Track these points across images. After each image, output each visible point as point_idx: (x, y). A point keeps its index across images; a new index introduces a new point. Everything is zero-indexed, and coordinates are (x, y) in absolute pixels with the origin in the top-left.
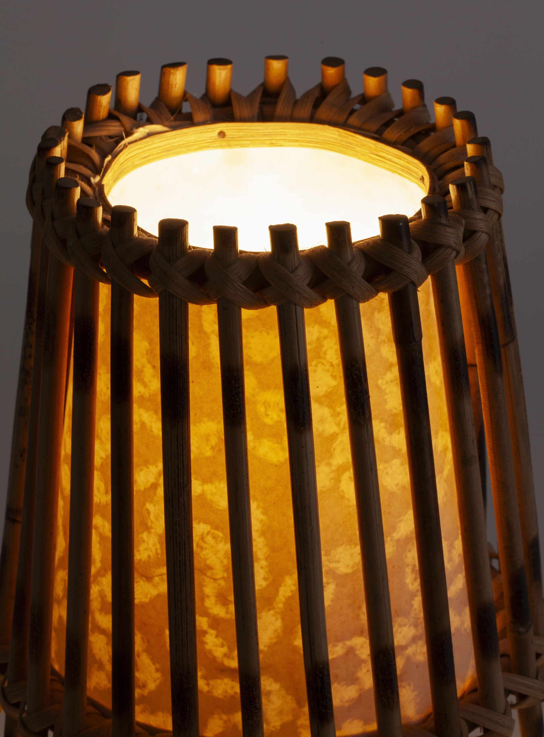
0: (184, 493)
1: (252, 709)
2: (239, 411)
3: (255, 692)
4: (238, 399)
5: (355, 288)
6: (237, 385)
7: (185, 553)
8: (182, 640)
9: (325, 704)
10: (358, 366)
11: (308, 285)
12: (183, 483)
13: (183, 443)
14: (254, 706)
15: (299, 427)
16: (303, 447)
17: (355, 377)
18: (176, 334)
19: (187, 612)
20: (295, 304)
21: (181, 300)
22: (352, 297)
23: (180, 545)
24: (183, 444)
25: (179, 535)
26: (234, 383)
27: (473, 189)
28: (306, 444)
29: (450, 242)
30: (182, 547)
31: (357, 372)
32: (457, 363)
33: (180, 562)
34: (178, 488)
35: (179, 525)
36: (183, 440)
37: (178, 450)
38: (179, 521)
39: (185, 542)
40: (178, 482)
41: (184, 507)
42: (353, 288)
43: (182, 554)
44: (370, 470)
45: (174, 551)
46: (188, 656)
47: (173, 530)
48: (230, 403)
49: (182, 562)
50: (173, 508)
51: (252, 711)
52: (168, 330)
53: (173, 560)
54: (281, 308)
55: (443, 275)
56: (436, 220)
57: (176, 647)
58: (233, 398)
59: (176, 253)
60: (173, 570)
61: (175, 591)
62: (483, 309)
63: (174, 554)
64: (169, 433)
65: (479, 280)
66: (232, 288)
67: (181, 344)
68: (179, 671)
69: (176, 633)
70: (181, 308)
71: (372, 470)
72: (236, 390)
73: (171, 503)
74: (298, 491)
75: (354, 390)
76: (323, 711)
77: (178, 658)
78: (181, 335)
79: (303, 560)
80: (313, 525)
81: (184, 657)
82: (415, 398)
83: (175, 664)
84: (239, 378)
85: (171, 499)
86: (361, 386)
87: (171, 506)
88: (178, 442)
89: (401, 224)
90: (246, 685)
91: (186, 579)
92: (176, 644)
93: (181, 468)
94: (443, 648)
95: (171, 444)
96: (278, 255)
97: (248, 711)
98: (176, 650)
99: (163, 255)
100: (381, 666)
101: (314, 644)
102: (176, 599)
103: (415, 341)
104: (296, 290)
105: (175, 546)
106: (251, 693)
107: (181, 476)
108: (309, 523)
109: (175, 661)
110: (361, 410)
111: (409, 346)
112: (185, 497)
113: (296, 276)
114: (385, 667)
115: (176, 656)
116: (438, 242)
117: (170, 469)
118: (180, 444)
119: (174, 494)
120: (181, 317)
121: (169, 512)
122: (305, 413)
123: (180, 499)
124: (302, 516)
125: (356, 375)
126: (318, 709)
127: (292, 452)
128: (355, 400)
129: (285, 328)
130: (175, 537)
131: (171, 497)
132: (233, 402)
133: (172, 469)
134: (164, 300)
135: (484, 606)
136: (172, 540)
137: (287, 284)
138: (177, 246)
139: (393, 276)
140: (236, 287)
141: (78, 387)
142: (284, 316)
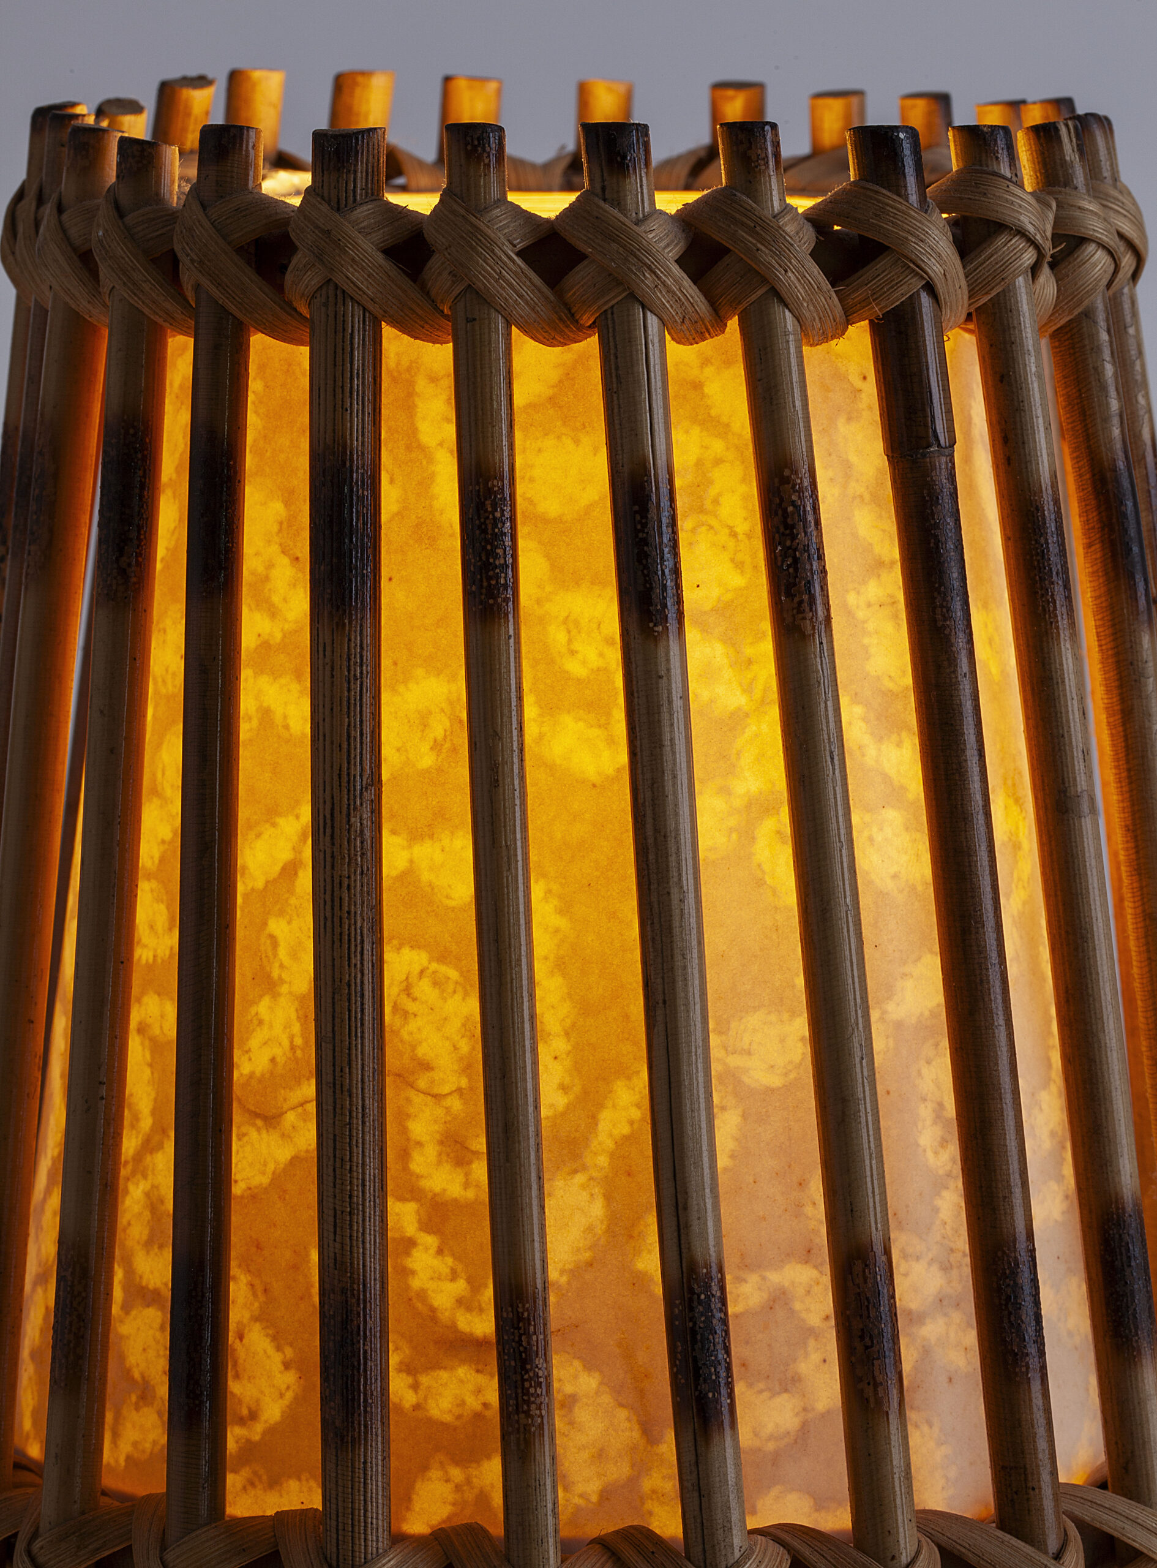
0: (361, 804)
1: (527, 1384)
2: (503, 581)
3: (534, 1338)
4: (500, 551)
5: (790, 274)
6: (498, 515)
7: (362, 964)
9: (714, 1377)
10: (799, 481)
11: (676, 259)
12: (360, 776)
13: (361, 673)
15: (651, 625)
16: (661, 677)
17: (790, 509)
18: (351, 393)
19: (364, 1123)
20: (644, 307)
21: (364, 309)
22: (786, 306)
23: (349, 940)
24: (361, 677)
25: (349, 913)
26: (489, 509)
27: (1074, 140)
28: (668, 671)
29: (1022, 218)
30: (356, 946)
31: (794, 498)
32: (1042, 540)
33: (349, 985)
34: (349, 791)
35: (349, 887)
36: (361, 666)
37: (349, 690)
39: (362, 936)
40: (348, 774)
41: (362, 843)
42: (786, 271)
43: (355, 965)
44: (829, 759)
45: (334, 959)
46: (364, 1242)
47: (333, 901)
48: (481, 559)
49: (353, 987)
50: (333, 844)
51: (528, 1389)
52: (330, 382)
53: (329, 983)
54: (609, 316)
55: (1006, 308)
56: (987, 166)
57: (335, 1216)
58: (489, 547)
59: (354, 192)
60: (330, 1010)
61: (334, 1065)
62: (1103, 449)
63: (333, 966)
64: (328, 649)
65: (1092, 371)
66: (491, 262)
67: (363, 420)
68: (340, 1281)
69: (335, 1177)
70: (364, 330)
71: (832, 759)
72: (495, 525)
73: (328, 831)
74: (648, 794)
75: (788, 543)
76: (710, 1395)
77: (338, 1245)
78: (363, 398)
79: (659, 980)
80: (685, 888)
81: (355, 1243)
82: (939, 593)
83: (332, 1265)
84: (505, 499)
85: (329, 822)
86: (806, 533)
87: (328, 838)
88: (349, 671)
89: (902, 136)
90: (511, 1315)
91: (363, 1032)
92: (335, 1209)
93: (355, 738)
94: (1015, 1281)
95: (333, 676)
96: (603, 181)
97: (516, 1387)
98: (335, 1226)
99: (323, 198)
100: (859, 1294)
101: (685, 1208)
102: (338, 1087)
103: (939, 445)
104: (645, 264)
105: (337, 944)
106: (523, 1338)
107: (355, 758)
108: (675, 879)
109: (332, 1255)
110: (806, 597)
111: (924, 456)
112: (365, 816)
113: (646, 232)
114: (867, 1299)
115: (335, 1240)
116: (993, 216)
117: (327, 743)
118: (355, 675)
119: (337, 808)
120: (364, 353)
121: (322, 854)
122: (665, 586)
123: (353, 820)
124: (657, 861)
125: (793, 503)
126: (696, 1389)
127: (632, 695)
128: (791, 570)
129: (617, 368)
130: (337, 920)
131: (328, 816)
132: (488, 559)
133: (332, 743)
134: (323, 309)
135: (1118, 1208)
136: (329, 930)
137: (624, 247)
138: (355, 172)
139: (883, 263)
140: (500, 258)
141: (107, 594)
142: (614, 338)
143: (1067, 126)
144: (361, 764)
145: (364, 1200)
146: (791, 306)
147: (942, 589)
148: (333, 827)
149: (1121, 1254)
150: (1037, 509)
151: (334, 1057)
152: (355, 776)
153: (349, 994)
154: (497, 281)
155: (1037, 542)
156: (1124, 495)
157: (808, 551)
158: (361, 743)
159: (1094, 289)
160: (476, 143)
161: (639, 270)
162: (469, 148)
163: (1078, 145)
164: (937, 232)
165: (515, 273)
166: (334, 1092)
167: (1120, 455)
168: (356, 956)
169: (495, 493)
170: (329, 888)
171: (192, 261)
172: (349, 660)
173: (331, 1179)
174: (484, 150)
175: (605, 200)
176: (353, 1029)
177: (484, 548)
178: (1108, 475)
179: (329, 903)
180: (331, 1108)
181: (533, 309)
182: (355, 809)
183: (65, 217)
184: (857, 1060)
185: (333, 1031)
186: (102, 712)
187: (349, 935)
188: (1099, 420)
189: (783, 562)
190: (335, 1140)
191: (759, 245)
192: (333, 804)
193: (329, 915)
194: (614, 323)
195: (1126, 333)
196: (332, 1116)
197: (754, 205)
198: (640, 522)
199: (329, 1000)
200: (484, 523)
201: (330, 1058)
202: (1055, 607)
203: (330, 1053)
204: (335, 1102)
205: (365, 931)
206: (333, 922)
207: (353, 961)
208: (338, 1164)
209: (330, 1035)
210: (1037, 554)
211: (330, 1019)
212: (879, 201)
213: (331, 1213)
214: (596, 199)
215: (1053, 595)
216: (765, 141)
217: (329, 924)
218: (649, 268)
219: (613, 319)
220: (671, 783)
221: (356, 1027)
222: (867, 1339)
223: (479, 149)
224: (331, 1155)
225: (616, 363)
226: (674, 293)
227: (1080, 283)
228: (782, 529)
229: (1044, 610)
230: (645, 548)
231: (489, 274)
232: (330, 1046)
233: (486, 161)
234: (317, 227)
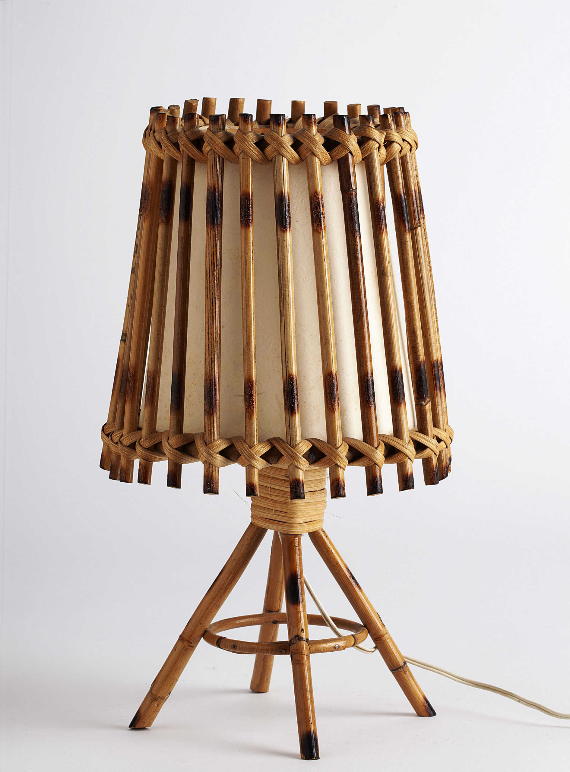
1: (251, 402)
2: (249, 218)
3: (252, 391)
4: (249, 212)
5: (316, 149)
6: (248, 203)
7: (216, 306)
8: (212, 358)
9: (293, 401)
10: (318, 196)
11: (291, 146)
12: (216, 263)
13: (217, 239)
14: (252, 399)
15: (283, 229)
16: (285, 241)
19: (215, 342)
20: (283, 156)
21: (220, 156)
22: (316, 156)
24: (217, 240)
25: (213, 294)
27: (392, 118)
28: (286, 239)
29: (375, 136)
31: (317, 200)
32: (379, 212)
33: (212, 310)
35: (213, 288)
36: (217, 237)
37: (214, 243)
38: (213, 286)
39: (216, 299)
40: (213, 262)
41: (216, 278)
42: (315, 148)
43: (214, 306)
45: (209, 304)
46: (214, 369)
47: (209, 291)
48: (244, 213)
49: (213, 311)
50: (210, 278)
51: (251, 403)
52: (211, 173)
53: (208, 310)
54: (275, 158)
55: (371, 157)
56: (367, 124)
57: (208, 363)
58: (246, 211)
59: (218, 129)
60: (208, 316)
61: (209, 329)
62: (398, 191)
63: (209, 306)
64: (210, 233)
65: (395, 173)
66: (248, 145)
67: (219, 181)
68: (209, 378)
69: (208, 354)
70: (220, 161)
71: (325, 260)
72: (248, 206)
73: (209, 275)
74: (281, 268)
75: (315, 211)
76: (293, 405)
77: (209, 370)
78: (219, 176)
79: (283, 310)
80: (289, 289)
81: (212, 369)
82: (352, 223)
83: (207, 374)
84: (250, 200)
85: (209, 273)
86: (320, 209)
87: (209, 277)
88: (214, 238)
89: (344, 117)
90: (247, 386)
91: (215, 321)
92: (208, 361)
93: (215, 254)
94: (367, 384)
95: (210, 240)
96: (274, 127)
97: (248, 403)
98: (208, 365)
99: (211, 130)
100: (328, 384)
101: (288, 362)
102: (209, 333)
103: (352, 189)
104: (283, 146)
105: (210, 301)
106: (250, 391)
107: (215, 258)
108: (287, 287)
109: (207, 372)
110: (319, 223)
111: (349, 191)
112: (217, 272)
113: (283, 139)
114: (331, 385)
115: (208, 368)
116: (368, 136)
117: (209, 255)
118: (215, 240)
119: (211, 270)
120: (219, 166)
121: (207, 281)
122: (286, 220)
123: (214, 273)
124: (283, 283)
125: (317, 202)
126: (289, 404)
127: (278, 245)
128: (316, 217)
129: (276, 170)
130: (210, 295)
131: (209, 272)
132: (246, 213)
133: (210, 255)
134: (210, 156)
135: (395, 369)
136: (208, 298)
137: (278, 142)
138: (218, 124)
139: (339, 147)
140: (250, 145)
141: (162, 222)
142: (276, 163)
143: (390, 115)
144: (216, 260)
145: (215, 359)
146: (317, 156)
147: (353, 222)
148: (210, 274)
149: (396, 380)
150: (378, 204)
151: (209, 327)
152: (215, 263)
153: (212, 312)
154: (249, 150)
155: (378, 212)
156: (403, 202)
157: (320, 213)
158: (217, 255)
159: (396, 153)
160: (245, 118)
161: (281, 148)
162: (244, 119)
163: (393, 119)
164: (352, 140)
165: (253, 148)
166: (209, 335)
167: (402, 193)
168: (214, 304)
169: (248, 198)
170: (208, 288)
171: (182, 144)
172: (214, 236)
173: (207, 354)
174: (247, 120)
175: (274, 131)
176: (213, 320)
177: (245, 211)
178: (399, 197)
179: (208, 291)
180: (208, 338)
181: (258, 156)
182: (215, 270)
183: (155, 134)
184: (329, 330)
185: (209, 321)
186: (160, 249)
187: (213, 299)
188: (396, 184)
189: (314, 215)
190: (208, 346)
191: (309, 142)
192: (210, 269)
193: (208, 294)
194: (276, 160)
195: (408, 164)
196: (208, 340)
197: (309, 133)
198: (281, 205)
199: (208, 314)
200: (245, 205)
201: (208, 327)
202: (382, 228)
203: (208, 326)
204: (209, 337)
205: (217, 298)
206: (209, 296)
207: (213, 305)
208: (209, 351)
209: (208, 321)
210: (378, 215)
211: (208, 318)
212: (338, 132)
213: (207, 362)
214: (272, 131)
215: (381, 225)
216: (312, 118)
217: (208, 296)
218: (284, 147)
219: (276, 159)
220: (286, 265)
221: (214, 320)
222: (330, 394)
223: (246, 120)
224: (208, 349)
225: (276, 169)
226: (289, 153)
227: (392, 152)
228: (314, 208)
229: (379, 228)
230: (282, 211)
231: (247, 148)
232: (208, 324)
233: (248, 122)
234: (209, 137)
